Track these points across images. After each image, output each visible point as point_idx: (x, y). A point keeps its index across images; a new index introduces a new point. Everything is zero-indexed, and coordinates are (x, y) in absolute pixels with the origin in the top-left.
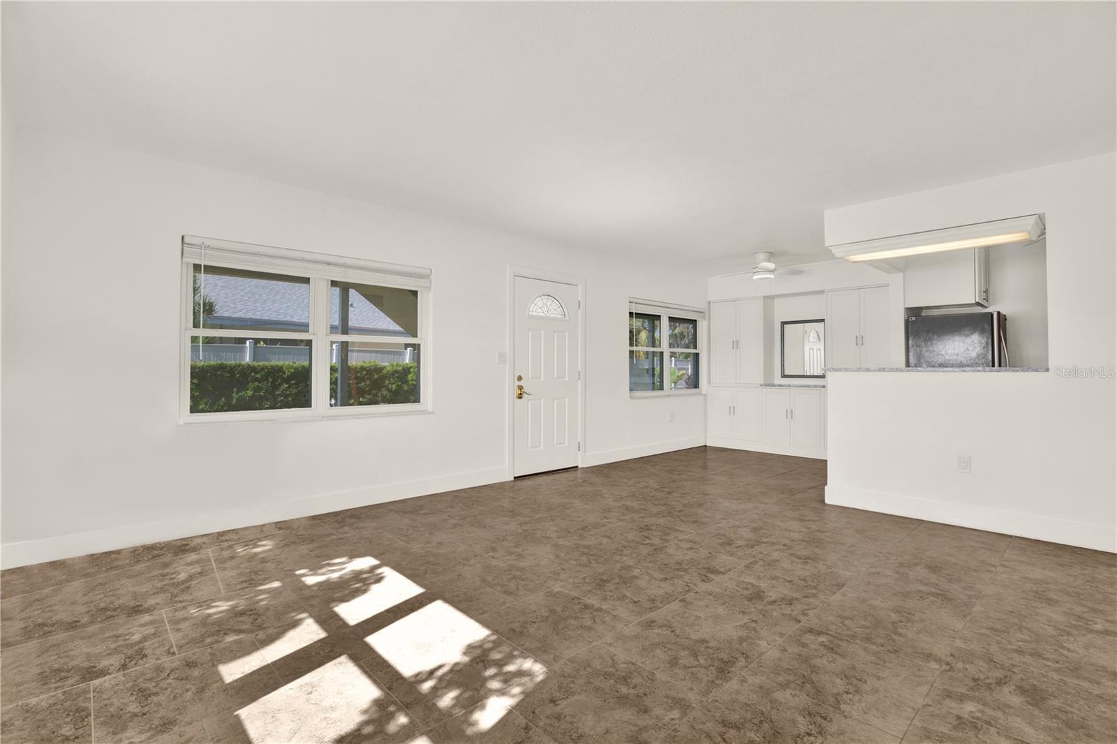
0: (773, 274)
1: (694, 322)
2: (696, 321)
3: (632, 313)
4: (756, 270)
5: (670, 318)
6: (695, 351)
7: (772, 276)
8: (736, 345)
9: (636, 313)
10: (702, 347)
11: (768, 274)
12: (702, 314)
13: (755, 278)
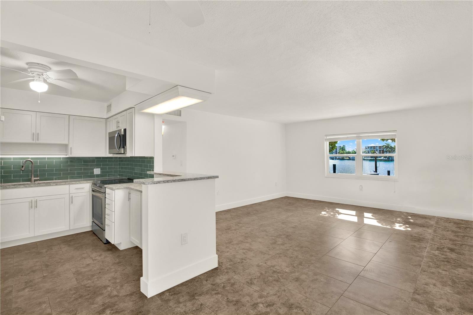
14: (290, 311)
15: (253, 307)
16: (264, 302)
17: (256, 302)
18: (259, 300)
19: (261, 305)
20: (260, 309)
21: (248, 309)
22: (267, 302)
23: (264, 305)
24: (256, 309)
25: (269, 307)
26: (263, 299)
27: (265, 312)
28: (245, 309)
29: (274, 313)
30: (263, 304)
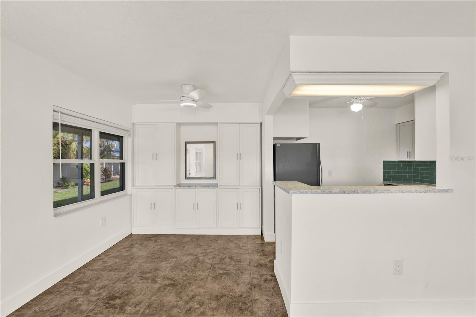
0: (196, 104)
1: (120, 138)
2: (122, 137)
3: (58, 124)
4: (183, 98)
5: (101, 133)
6: (121, 161)
7: (195, 105)
8: (155, 157)
9: (62, 125)
10: (127, 159)
11: (193, 103)
12: (128, 133)
13: (182, 105)
14: (168, 314)
15: (201, 301)
16: (196, 311)
17: (203, 307)
18: (202, 310)
19: (196, 306)
20: (195, 303)
21: (204, 298)
22: (193, 312)
23: (194, 308)
24: (198, 302)
25: (189, 308)
26: (199, 312)
27: (189, 303)
28: (206, 298)
29: (181, 306)
30: (196, 308)
